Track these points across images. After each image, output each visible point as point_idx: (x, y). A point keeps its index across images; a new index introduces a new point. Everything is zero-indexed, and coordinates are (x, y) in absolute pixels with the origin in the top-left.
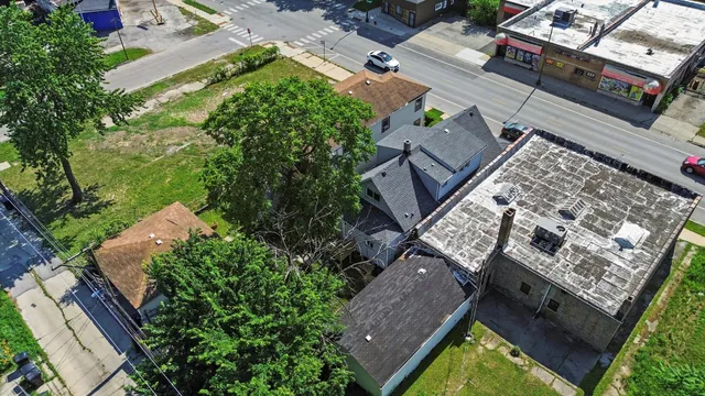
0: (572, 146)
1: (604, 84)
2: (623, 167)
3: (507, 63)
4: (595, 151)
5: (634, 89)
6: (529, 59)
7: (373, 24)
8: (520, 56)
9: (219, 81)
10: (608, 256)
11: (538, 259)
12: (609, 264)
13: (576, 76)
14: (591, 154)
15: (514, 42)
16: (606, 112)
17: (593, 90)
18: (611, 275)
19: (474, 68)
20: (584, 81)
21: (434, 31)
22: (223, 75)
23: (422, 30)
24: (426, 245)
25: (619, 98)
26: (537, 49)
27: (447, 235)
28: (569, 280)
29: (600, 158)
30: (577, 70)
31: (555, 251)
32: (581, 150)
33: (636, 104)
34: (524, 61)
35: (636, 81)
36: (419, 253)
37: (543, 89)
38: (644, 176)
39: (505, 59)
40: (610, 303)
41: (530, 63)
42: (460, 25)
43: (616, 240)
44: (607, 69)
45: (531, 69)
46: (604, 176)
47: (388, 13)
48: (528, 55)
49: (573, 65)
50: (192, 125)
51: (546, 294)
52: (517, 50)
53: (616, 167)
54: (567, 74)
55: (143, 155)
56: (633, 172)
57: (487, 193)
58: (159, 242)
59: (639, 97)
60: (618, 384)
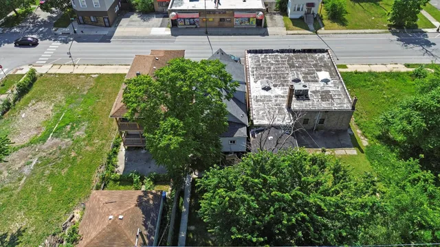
0: (267, 51)
1: (236, 22)
2: (294, 51)
3: (181, 28)
4: (278, 49)
5: (251, 20)
6: (193, 23)
7: (81, 33)
8: (187, 22)
9: (8, 110)
10: (326, 89)
11: (306, 105)
12: (329, 91)
13: (221, 23)
14: (277, 51)
15: (182, 15)
16: (246, 35)
17: (232, 27)
18: (334, 95)
19: (166, 37)
20: (226, 24)
21: (125, 25)
22: (8, 104)
23: (117, 27)
24: (259, 126)
25: (246, 26)
26: (196, 15)
27: (263, 116)
28: (324, 105)
29: (282, 51)
30: (221, 20)
31: (308, 97)
32: (272, 51)
33: (255, 26)
34: (190, 24)
35: (251, 15)
36: (258, 132)
37: (211, 35)
38: (304, 51)
39: (179, 27)
40: (345, 106)
41: (194, 24)
42: (135, 17)
43: (322, 81)
44: (236, 14)
45: (196, 27)
46: (291, 58)
47: (84, 23)
48: (192, 20)
49: (217, 18)
50: (22, 147)
51: (318, 118)
52: (184, 19)
53: (291, 52)
54: (216, 23)
55: (6, 186)
56: (299, 51)
57: (258, 89)
58: (121, 217)
59: (254, 23)
60: (362, 138)
